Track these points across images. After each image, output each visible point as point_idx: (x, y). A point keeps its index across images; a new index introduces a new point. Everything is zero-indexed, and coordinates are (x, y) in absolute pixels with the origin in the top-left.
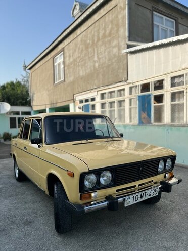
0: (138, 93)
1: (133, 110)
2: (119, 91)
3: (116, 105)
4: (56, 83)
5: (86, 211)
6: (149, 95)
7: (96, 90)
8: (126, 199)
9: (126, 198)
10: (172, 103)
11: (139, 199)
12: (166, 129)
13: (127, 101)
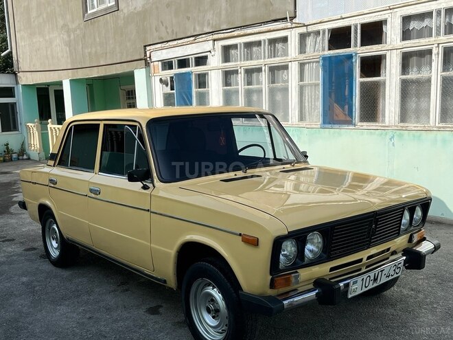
0: (319, 49)
1: (307, 91)
2: (273, 42)
3: (264, 77)
4: (89, 12)
5: (285, 307)
6: (350, 57)
7: (211, 37)
8: (352, 283)
9: (351, 281)
10: (404, 77)
11: (371, 282)
12: (388, 137)
13: (294, 69)
